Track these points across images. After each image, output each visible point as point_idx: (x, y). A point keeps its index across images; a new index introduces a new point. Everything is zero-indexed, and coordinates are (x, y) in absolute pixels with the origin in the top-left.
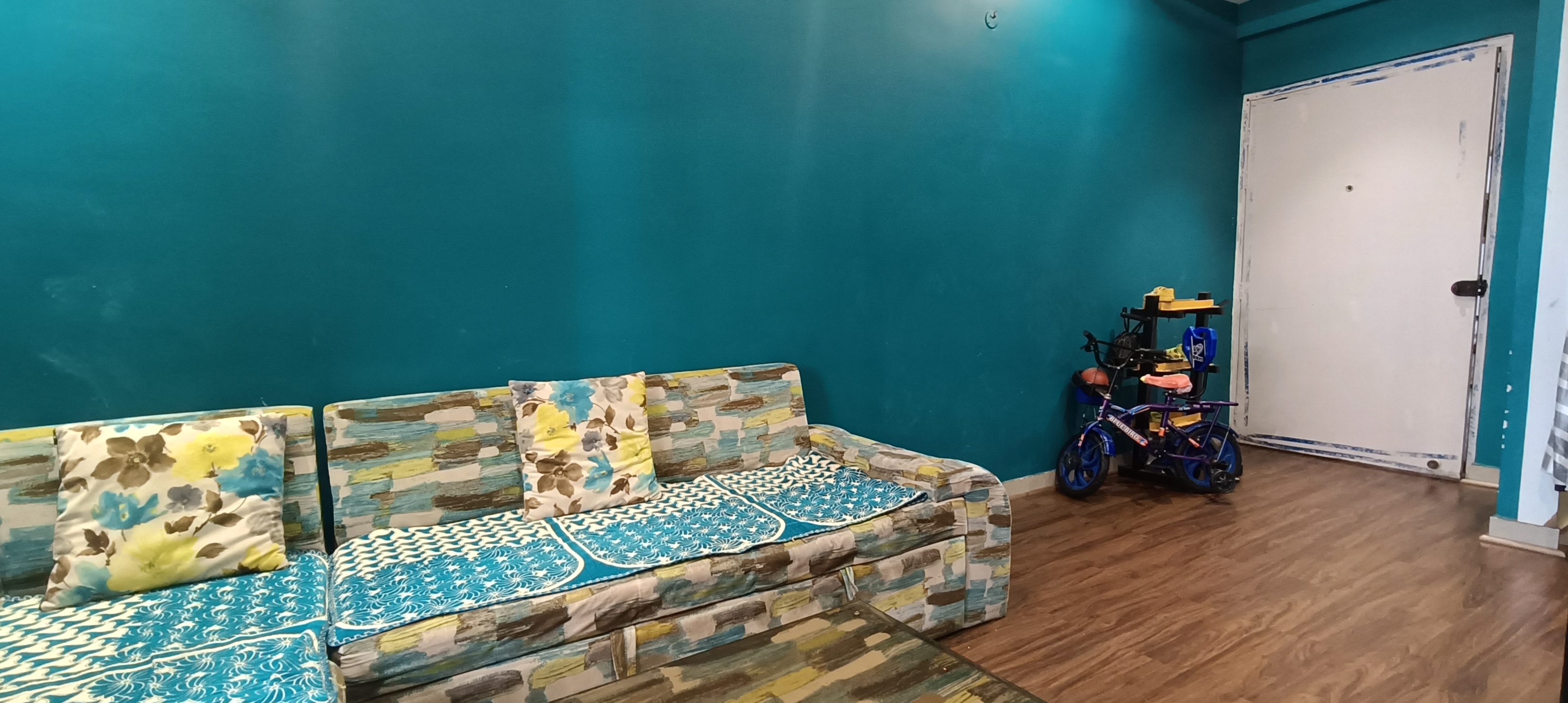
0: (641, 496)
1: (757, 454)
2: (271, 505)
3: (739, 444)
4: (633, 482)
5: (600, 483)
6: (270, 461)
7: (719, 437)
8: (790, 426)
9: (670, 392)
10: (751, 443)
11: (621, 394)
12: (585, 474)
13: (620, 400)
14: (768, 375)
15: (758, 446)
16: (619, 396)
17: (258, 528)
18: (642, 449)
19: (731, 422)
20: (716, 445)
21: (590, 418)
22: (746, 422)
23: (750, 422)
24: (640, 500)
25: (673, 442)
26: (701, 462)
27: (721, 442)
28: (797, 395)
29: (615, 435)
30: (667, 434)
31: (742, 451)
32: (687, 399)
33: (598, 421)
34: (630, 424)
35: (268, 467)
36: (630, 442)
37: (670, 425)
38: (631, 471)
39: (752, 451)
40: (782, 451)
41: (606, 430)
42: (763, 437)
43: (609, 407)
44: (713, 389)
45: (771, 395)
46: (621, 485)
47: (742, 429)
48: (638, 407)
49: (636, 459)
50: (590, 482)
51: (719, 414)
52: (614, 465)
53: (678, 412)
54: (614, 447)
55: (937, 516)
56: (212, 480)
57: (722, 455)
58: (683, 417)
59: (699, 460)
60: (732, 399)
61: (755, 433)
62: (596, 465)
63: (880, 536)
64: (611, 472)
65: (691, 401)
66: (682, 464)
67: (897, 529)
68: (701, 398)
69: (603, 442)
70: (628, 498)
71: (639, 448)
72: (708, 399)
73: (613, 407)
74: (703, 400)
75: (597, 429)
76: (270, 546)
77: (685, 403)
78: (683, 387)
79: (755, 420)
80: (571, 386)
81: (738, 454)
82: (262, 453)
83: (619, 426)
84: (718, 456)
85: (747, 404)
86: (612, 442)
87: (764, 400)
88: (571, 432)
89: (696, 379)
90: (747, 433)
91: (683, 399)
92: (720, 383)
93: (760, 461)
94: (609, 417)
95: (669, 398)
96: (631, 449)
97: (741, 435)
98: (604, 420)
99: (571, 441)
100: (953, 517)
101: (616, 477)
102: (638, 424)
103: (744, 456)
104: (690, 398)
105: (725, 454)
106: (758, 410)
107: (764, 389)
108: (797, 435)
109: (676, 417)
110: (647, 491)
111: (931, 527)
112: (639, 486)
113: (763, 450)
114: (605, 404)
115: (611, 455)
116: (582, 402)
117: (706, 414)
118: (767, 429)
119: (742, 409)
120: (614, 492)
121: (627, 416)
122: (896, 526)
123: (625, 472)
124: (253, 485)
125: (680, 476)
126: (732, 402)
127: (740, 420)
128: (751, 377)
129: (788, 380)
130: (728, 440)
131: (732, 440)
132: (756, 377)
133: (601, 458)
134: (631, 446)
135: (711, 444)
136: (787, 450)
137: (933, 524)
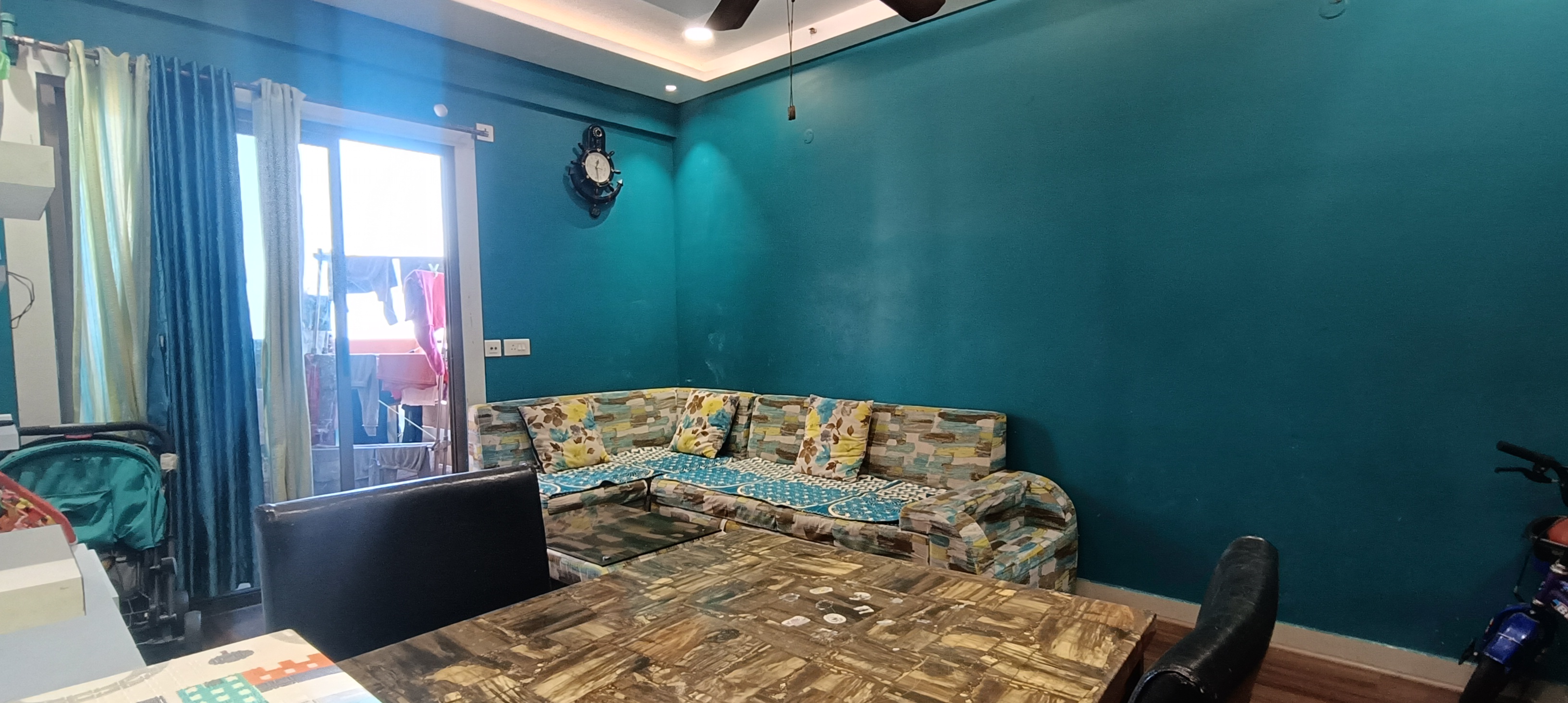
0: (841, 477)
1: (938, 477)
2: (719, 432)
3: (927, 465)
4: (838, 466)
5: (822, 461)
6: (725, 414)
7: (915, 457)
8: (971, 463)
9: (894, 418)
10: (936, 467)
11: (850, 412)
12: (818, 454)
13: (848, 415)
14: (967, 419)
15: (941, 471)
16: (848, 413)
17: (711, 440)
18: (853, 449)
19: (927, 448)
20: (912, 461)
21: (829, 423)
22: (938, 451)
23: (941, 452)
24: (840, 479)
25: (886, 451)
26: (899, 471)
27: (916, 460)
28: (984, 439)
29: (838, 436)
30: (884, 445)
31: (928, 471)
32: (902, 425)
33: (832, 426)
34: (850, 431)
35: (724, 417)
36: (847, 442)
37: (887, 440)
38: (840, 460)
39: (935, 473)
40: (958, 481)
41: (834, 431)
42: (947, 465)
43: (841, 419)
44: (921, 421)
45: (962, 435)
46: (832, 466)
47: (933, 455)
48: (859, 422)
49: (846, 453)
50: (819, 459)
51: (920, 440)
52: (832, 454)
53: (894, 432)
54: (837, 442)
55: (896, 539)
56: (707, 417)
57: (915, 470)
58: (897, 436)
59: (898, 469)
60: (932, 431)
61: (942, 461)
62: (824, 450)
63: (850, 533)
64: (829, 457)
65: (904, 427)
66: (887, 468)
67: (863, 534)
68: (911, 426)
69: (831, 438)
70: (834, 475)
71: (851, 447)
72: (916, 427)
73: (843, 419)
74: (913, 428)
75: (830, 430)
76: (711, 448)
77: (901, 427)
78: (904, 416)
79: (945, 451)
80: (829, 402)
81: (924, 472)
82: (724, 410)
83: (843, 431)
84: (912, 470)
85: (942, 437)
86: (837, 440)
87: (957, 437)
88: (818, 428)
89: (915, 412)
90: (936, 459)
91: (900, 424)
92: (928, 418)
93: (940, 482)
94: (839, 423)
95: (892, 421)
96: (846, 447)
97: (931, 459)
98: (836, 425)
99: (816, 433)
100: (911, 547)
101: (832, 461)
102: (856, 433)
103: (929, 475)
104: (905, 424)
105: (916, 470)
106: (949, 444)
107: (959, 428)
108: (973, 471)
109: (892, 436)
110: (844, 475)
111: (891, 546)
112: (840, 470)
113: (944, 475)
114: (839, 416)
115: (833, 447)
116: (829, 412)
117: (912, 438)
118: (952, 460)
119: (938, 441)
120: (827, 469)
121: (849, 426)
122: (863, 532)
123: (836, 459)
124: (716, 423)
125: (885, 476)
126: (932, 434)
127: (934, 448)
128: (953, 417)
129: (981, 425)
130: (921, 460)
131: (923, 461)
132: (958, 419)
133: (828, 447)
134: (846, 445)
135: (909, 460)
136: (963, 482)
137: (893, 544)
